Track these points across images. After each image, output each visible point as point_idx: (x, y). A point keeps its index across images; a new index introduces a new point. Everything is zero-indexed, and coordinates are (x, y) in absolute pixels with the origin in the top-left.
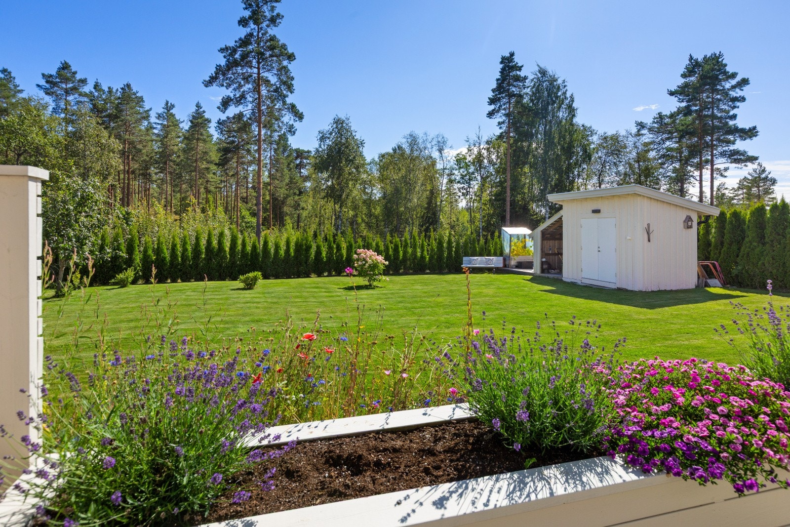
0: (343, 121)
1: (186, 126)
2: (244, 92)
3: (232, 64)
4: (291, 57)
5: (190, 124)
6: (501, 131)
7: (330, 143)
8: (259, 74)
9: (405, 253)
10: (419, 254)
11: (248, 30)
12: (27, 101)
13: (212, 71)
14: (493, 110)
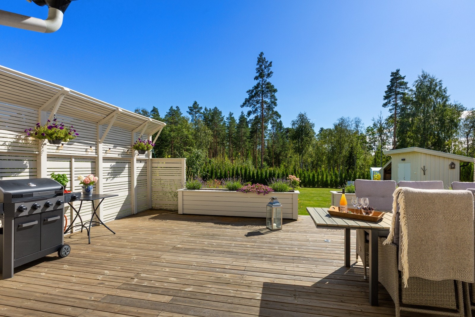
0: (303, 115)
1: (238, 121)
2: (256, 108)
3: (251, 97)
4: (275, 91)
5: (239, 121)
6: (391, 114)
7: (297, 126)
8: (262, 99)
9: (318, 178)
10: (325, 179)
11: (258, 81)
12: (183, 118)
13: (244, 101)
14: (386, 103)
